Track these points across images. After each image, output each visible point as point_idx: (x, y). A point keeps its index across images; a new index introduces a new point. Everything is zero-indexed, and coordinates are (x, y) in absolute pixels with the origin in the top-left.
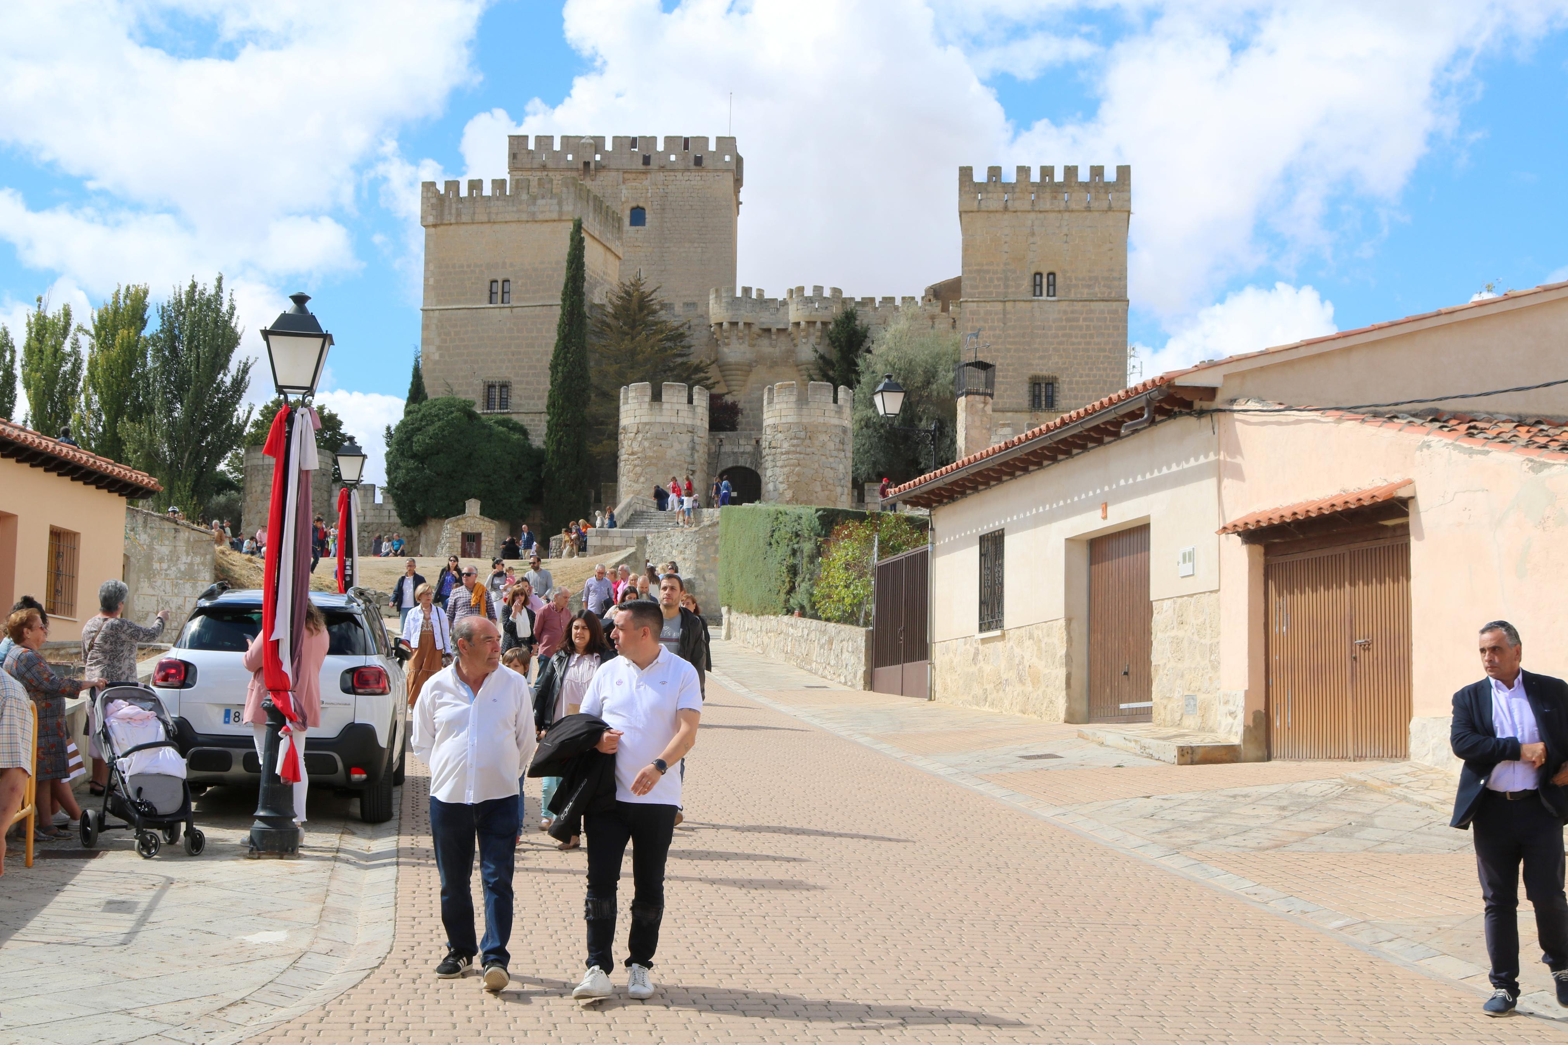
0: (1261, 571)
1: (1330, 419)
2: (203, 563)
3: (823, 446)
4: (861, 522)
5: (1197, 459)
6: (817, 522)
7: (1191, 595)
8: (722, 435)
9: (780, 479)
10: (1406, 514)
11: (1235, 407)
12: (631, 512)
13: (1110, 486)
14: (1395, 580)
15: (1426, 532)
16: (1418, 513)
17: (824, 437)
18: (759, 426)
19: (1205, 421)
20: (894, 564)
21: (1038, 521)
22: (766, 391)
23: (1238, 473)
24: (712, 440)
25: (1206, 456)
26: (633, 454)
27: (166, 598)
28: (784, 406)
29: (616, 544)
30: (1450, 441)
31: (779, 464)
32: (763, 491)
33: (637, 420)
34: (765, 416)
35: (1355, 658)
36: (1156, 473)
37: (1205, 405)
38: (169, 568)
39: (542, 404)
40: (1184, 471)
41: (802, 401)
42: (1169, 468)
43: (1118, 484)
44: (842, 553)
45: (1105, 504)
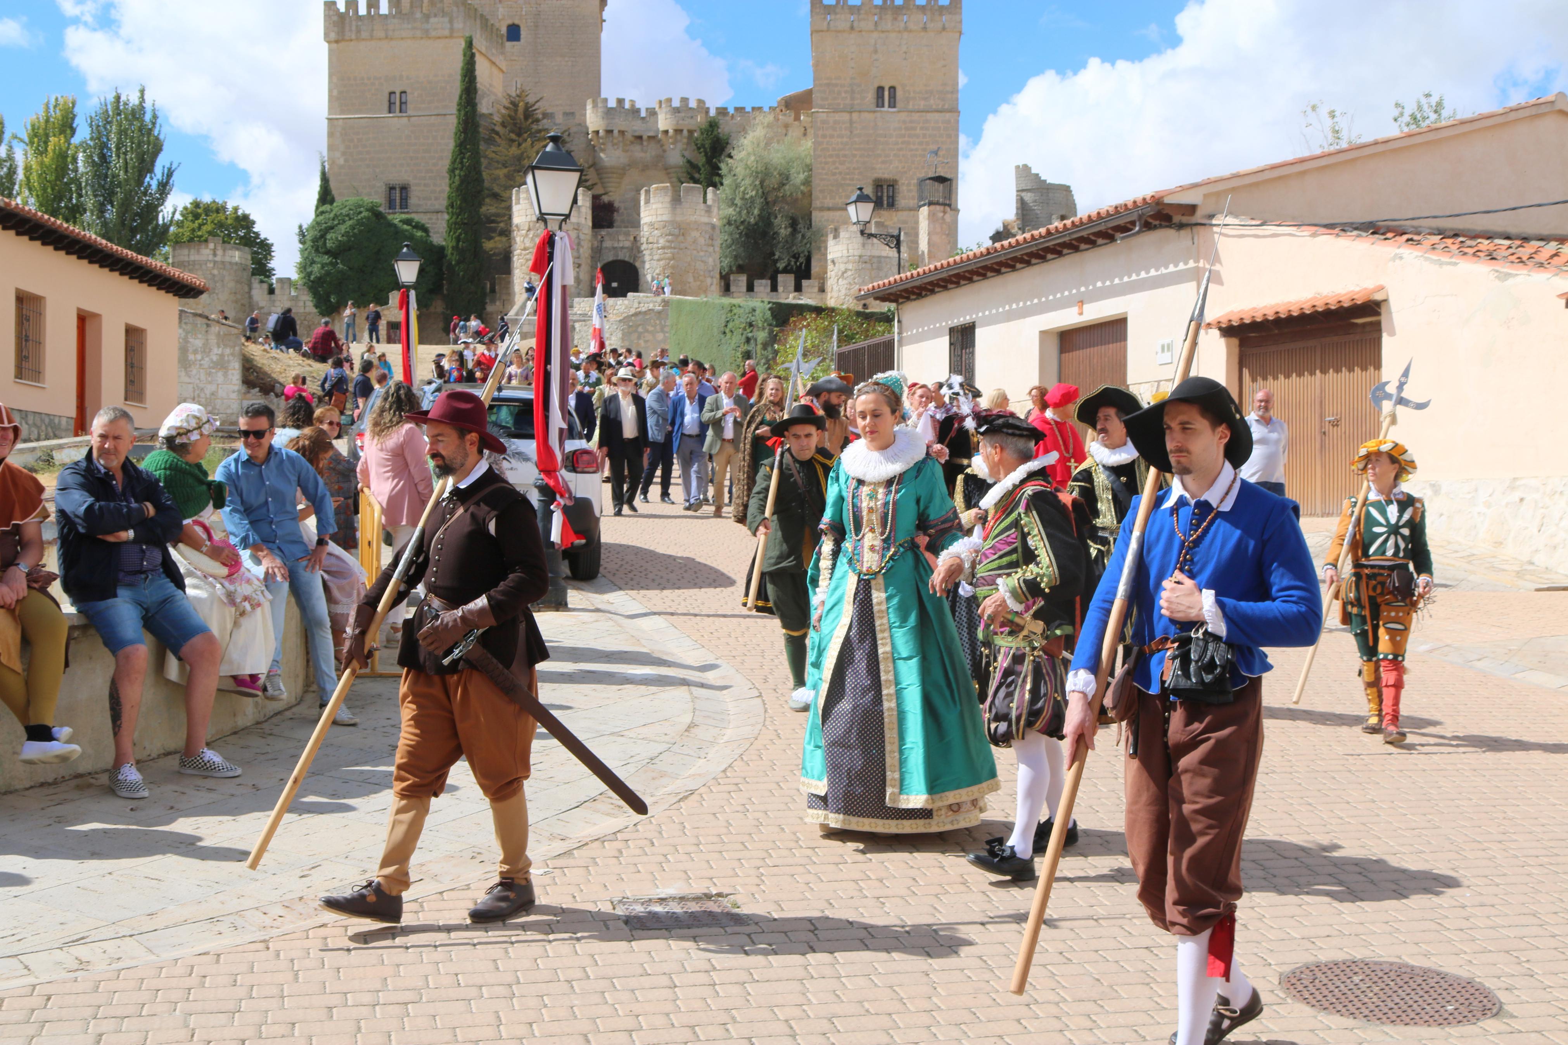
0: (1236, 360)
1: (1305, 233)
2: (232, 354)
3: (695, 241)
4: (818, 315)
5: (1176, 266)
6: (768, 314)
8: (603, 232)
9: (657, 271)
10: (1378, 314)
11: (1214, 222)
13: (1087, 287)
14: (1364, 368)
15: (1397, 331)
16: (1390, 313)
17: (695, 234)
18: (636, 223)
19: (1183, 232)
20: (855, 351)
21: (1010, 317)
22: (643, 192)
23: (1216, 278)
24: (595, 236)
25: (1186, 263)
26: (525, 249)
27: (201, 385)
28: (660, 205)
31: (656, 257)
32: (641, 281)
33: (529, 218)
34: (642, 215)
35: (1324, 433)
36: (1134, 277)
37: (1185, 219)
38: (203, 359)
39: (443, 203)
40: (1163, 275)
41: (676, 200)
42: (1148, 272)
43: (1094, 285)
44: (801, 341)
45: (1081, 303)
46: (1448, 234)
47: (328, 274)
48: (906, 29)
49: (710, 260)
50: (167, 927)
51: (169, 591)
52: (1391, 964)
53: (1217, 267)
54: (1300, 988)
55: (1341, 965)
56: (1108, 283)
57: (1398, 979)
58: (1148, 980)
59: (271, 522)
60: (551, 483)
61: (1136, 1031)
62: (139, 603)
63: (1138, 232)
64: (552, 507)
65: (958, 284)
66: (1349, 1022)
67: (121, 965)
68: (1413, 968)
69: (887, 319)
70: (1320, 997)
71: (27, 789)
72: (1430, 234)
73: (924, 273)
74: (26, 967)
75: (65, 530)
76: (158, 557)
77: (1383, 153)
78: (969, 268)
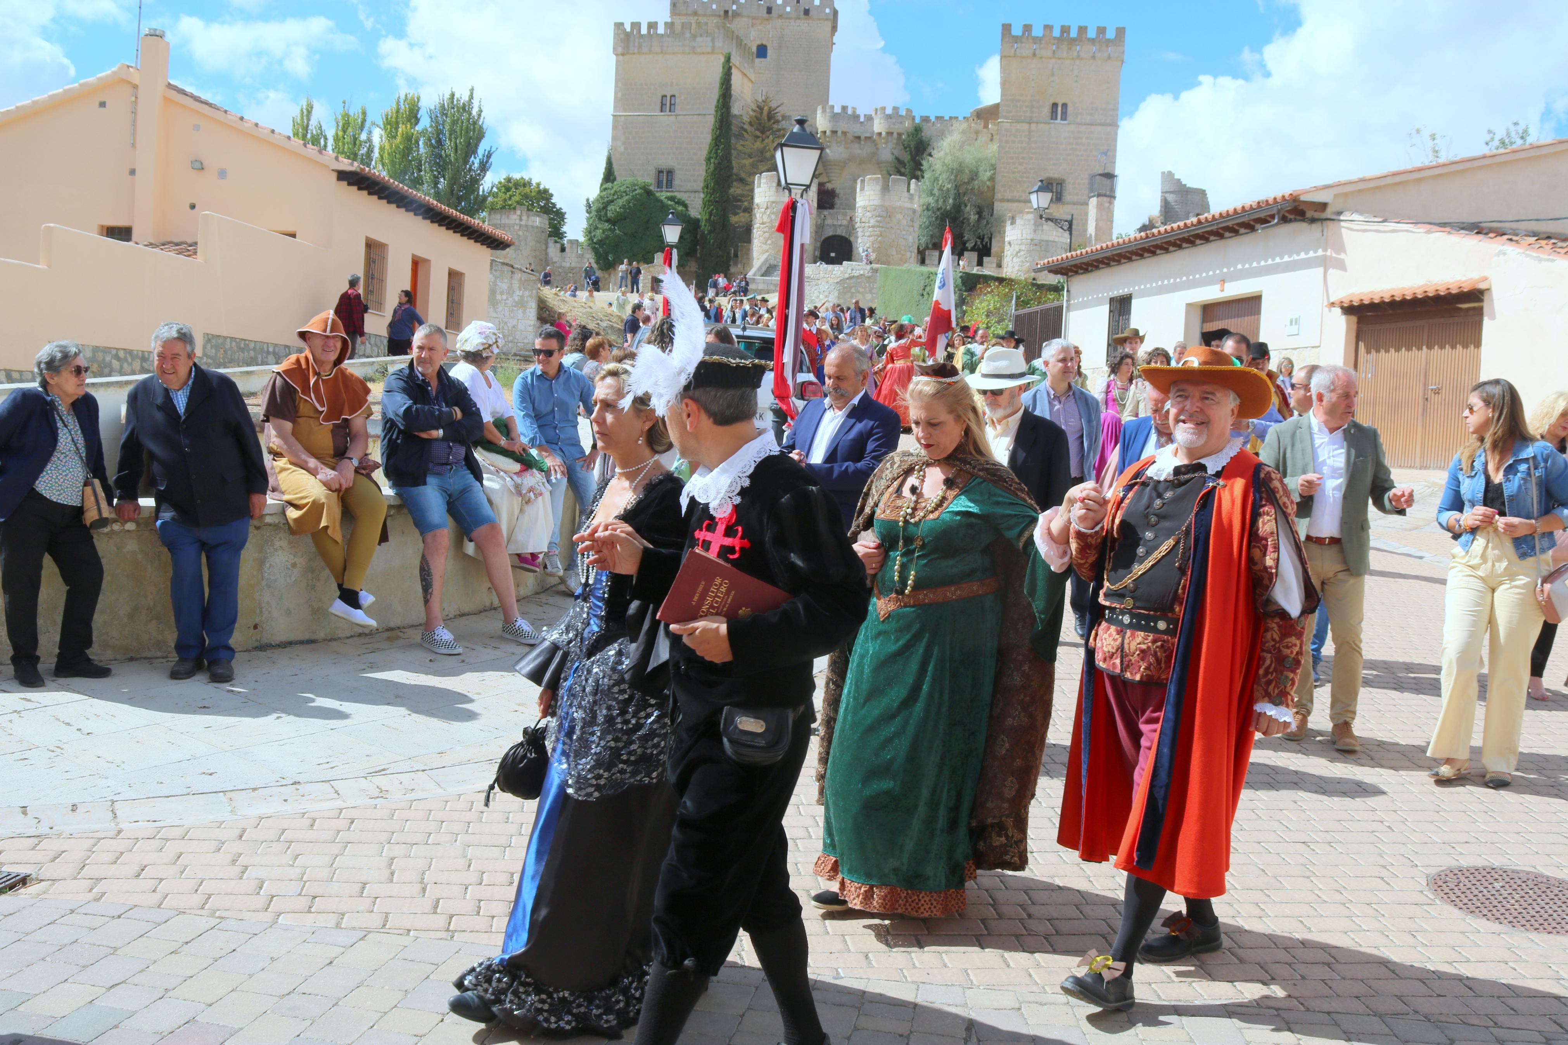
0: (1354, 334)
1: (1421, 230)
2: (530, 296)
3: (899, 223)
4: (1000, 284)
5: (1307, 253)
6: (958, 281)
7: (1295, 349)
8: (826, 212)
9: (868, 245)
10: (1482, 301)
11: (1342, 218)
12: (767, 265)
13: (1229, 269)
14: (1465, 346)
15: (1497, 316)
16: (1492, 300)
17: (899, 216)
18: (852, 206)
19: (1314, 226)
20: (1029, 314)
21: (1161, 291)
22: (859, 182)
23: (1341, 266)
24: (819, 215)
25: (1315, 252)
26: (763, 223)
28: (872, 193)
29: (760, 288)
30: (1522, 251)
31: (867, 234)
32: (854, 252)
33: (767, 199)
34: (857, 200)
35: (1427, 399)
36: (1270, 262)
37: (1317, 215)
38: (507, 299)
39: (699, 185)
40: (1294, 261)
41: (886, 189)
42: (1282, 258)
43: (1235, 268)
44: (985, 304)
45: (1223, 281)
46: (1541, 236)
47: (607, 237)
48: (1078, 57)
49: (911, 238)
50: (453, 765)
51: (468, 481)
52: (1528, 873)
53: (1342, 256)
54: (1447, 890)
55: (1481, 871)
56: (1247, 266)
57: (1536, 888)
58: (1308, 874)
59: (555, 428)
60: (784, 407)
61: (1301, 922)
62: (444, 490)
63: (1277, 224)
64: (784, 427)
65: (1119, 262)
66: (1495, 926)
67: (413, 796)
68: (1548, 879)
69: (1057, 289)
70: (1465, 901)
71: (348, 638)
72: (1526, 236)
73: (1092, 252)
74: (336, 792)
75: (388, 425)
76: (462, 451)
77: (1489, 166)
78: (1130, 249)
